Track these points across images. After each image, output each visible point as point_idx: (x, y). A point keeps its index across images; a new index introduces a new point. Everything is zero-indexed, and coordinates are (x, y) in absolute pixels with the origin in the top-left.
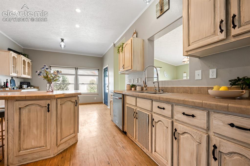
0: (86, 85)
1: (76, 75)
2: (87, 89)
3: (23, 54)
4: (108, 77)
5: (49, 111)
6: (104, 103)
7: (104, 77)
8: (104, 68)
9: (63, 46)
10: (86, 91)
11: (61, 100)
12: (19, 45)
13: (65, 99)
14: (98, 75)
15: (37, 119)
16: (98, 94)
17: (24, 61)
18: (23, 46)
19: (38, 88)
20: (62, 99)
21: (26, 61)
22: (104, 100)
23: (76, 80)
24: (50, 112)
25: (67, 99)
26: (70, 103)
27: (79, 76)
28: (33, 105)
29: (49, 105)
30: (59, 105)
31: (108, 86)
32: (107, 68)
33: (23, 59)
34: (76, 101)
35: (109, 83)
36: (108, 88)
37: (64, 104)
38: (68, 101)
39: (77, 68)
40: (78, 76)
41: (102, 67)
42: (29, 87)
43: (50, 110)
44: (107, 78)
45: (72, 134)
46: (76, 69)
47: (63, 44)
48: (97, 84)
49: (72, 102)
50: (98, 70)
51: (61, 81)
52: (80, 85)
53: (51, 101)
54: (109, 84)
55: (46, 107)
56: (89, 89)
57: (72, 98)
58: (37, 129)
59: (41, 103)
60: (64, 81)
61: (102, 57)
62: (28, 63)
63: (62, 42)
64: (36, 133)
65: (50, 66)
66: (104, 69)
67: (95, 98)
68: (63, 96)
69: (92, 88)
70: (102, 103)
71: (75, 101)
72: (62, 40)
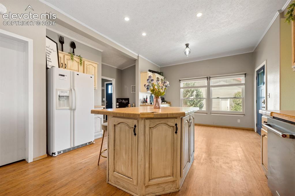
0: (229, 99)
1: (209, 87)
2: (230, 105)
3: (160, 72)
4: (265, 85)
5: (135, 134)
6: (257, 132)
7: (258, 84)
8: (257, 69)
9: (187, 53)
10: (229, 108)
11: (150, 121)
12: (156, 65)
13: (156, 120)
14: (244, 83)
15: (126, 142)
16: (244, 115)
17: (158, 78)
18: (160, 66)
19: (169, 103)
20: (152, 120)
21: (159, 78)
22: (257, 126)
23: (209, 93)
24: (137, 136)
25: (160, 121)
26: (165, 127)
27: (213, 88)
28: (123, 123)
29: (135, 126)
30: (147, 129)
31: (266, 102)
32: (263, 68)
33: (157, 77)
34: (176, 125)
35: (268, 94)
36: (265, 105)
37: (155, 128)
38: (161, 123)
39: (210, 77)
40: (211, 88)
41: (254, 67)
42: (163, 103)
43: (137, 133)
44: (263, 87)
45: (169, 176)
46: (208, 78)
47: (187, 50)
48: (243, 98)
49: (169, 126)
50: (245, 74)
51: (194, 96)
52: (213, 100)
53: (138, 122)
54: (268, 97)
55: (133, 128)
56: (233, 105)
57: (169, 120)
58: (126, 154)
59: (129, 123)
60: (197, 95)
61: (252, 52)
62: (162, 79)
63: (187, 48)
64: (125, 157)
65: (180, 79)
66: (258, 71)
67: (239, 121)
68: (152, 116)
69: (238, 104)
70: (253, 130)
71: (174, 125)
72: (187, 45)
